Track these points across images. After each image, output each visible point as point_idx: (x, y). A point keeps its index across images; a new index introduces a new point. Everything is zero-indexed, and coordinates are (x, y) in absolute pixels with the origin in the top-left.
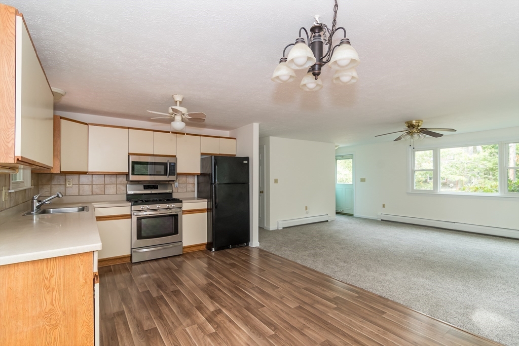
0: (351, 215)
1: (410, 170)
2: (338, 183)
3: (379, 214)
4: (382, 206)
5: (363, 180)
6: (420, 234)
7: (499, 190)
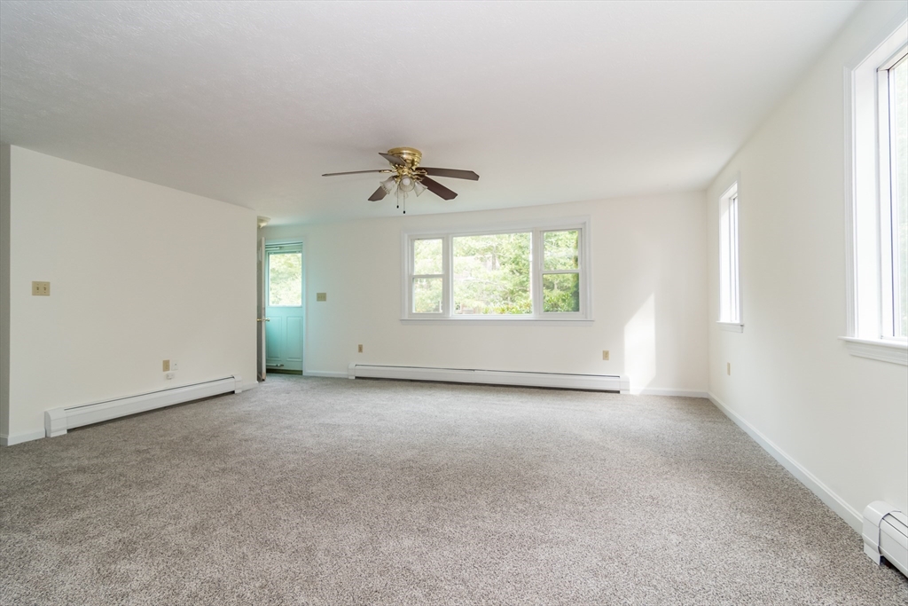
0: (299, 373)
1: (406, 278)
2: (271, 304)
3: (352, 366)
4: (357, 349)
5: (322, 297)
6: (421, 398)
7: (532, 309)
